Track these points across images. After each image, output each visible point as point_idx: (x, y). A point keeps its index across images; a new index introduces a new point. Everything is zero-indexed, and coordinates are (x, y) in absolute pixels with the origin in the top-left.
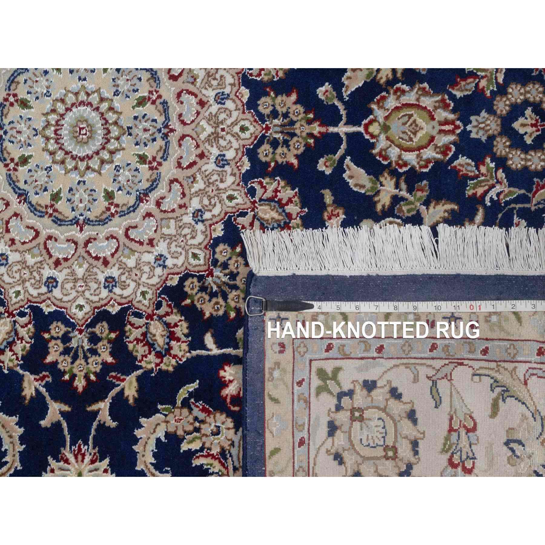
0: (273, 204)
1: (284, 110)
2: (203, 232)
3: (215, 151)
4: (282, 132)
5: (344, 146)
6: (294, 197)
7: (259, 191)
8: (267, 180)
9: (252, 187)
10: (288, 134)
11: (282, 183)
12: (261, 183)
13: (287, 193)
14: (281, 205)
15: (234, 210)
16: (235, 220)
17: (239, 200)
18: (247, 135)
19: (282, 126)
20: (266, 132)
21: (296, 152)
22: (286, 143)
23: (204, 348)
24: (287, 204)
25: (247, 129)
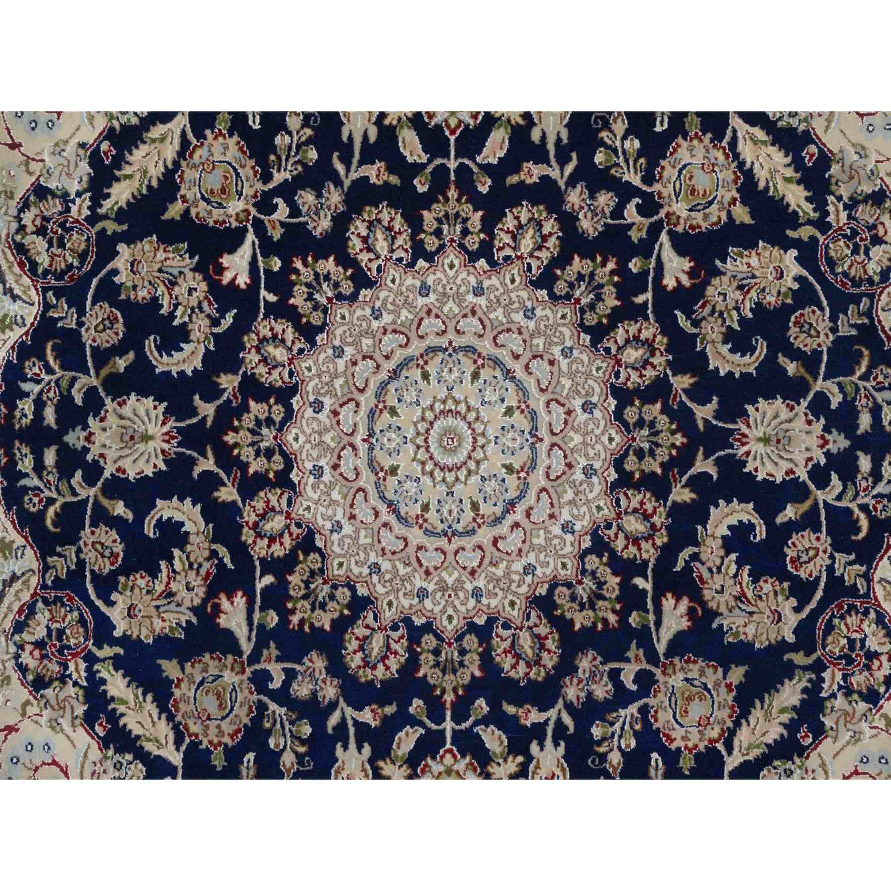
0: (519, 237)
1: (435, 222)
2: (544, 309)
3: (470, 298)
4: (455, 225)
5: (466, 161)
6: (513, 213)
7: (508, 252)
8: (496, 243)
9: (503, 259)
10: (456, 219)
11: (500, 226)
12: (500, 249)
13: (509, 222)
14: (520, 227)
15: (524, 278)
16: (534, 276)
17: (515, 271)
18: (456, 262)
19: (449, 226)
20: (455, 241)
21: (471, 213)
22: (465, 220)
23: (645, 303)
24: (520, 222)
25: (452, 262)
